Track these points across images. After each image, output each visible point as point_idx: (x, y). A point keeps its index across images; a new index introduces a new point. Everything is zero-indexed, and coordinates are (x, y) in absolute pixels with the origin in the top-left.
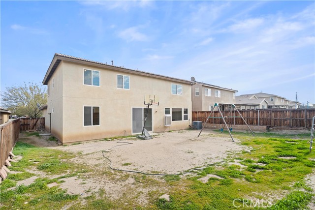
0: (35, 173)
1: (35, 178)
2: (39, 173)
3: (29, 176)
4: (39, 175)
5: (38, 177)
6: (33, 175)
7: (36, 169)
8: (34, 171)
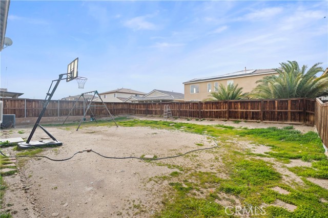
0: (288, 173)
1: (289, 165)
2: (282, 169)
3: (296, 170)
4: (283, 167)
5: (285, 165)
6: (290, 170)
7: (284, 177)
8: (287, 176)
